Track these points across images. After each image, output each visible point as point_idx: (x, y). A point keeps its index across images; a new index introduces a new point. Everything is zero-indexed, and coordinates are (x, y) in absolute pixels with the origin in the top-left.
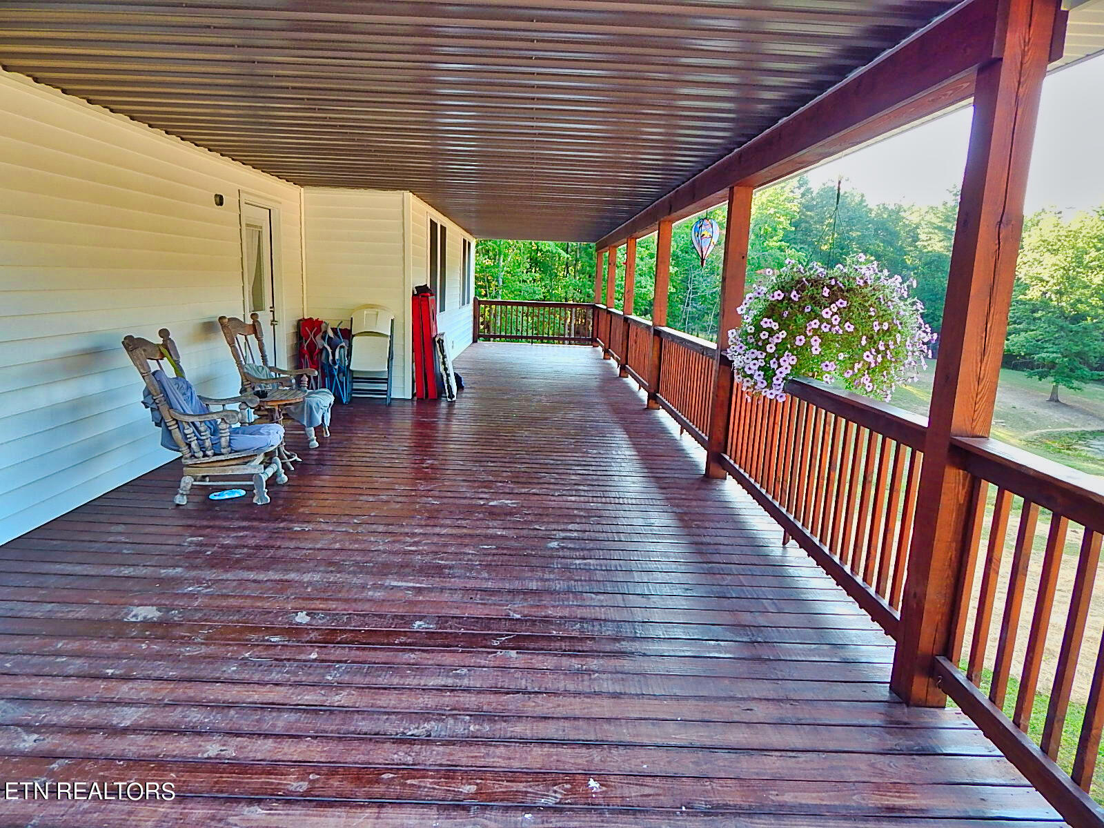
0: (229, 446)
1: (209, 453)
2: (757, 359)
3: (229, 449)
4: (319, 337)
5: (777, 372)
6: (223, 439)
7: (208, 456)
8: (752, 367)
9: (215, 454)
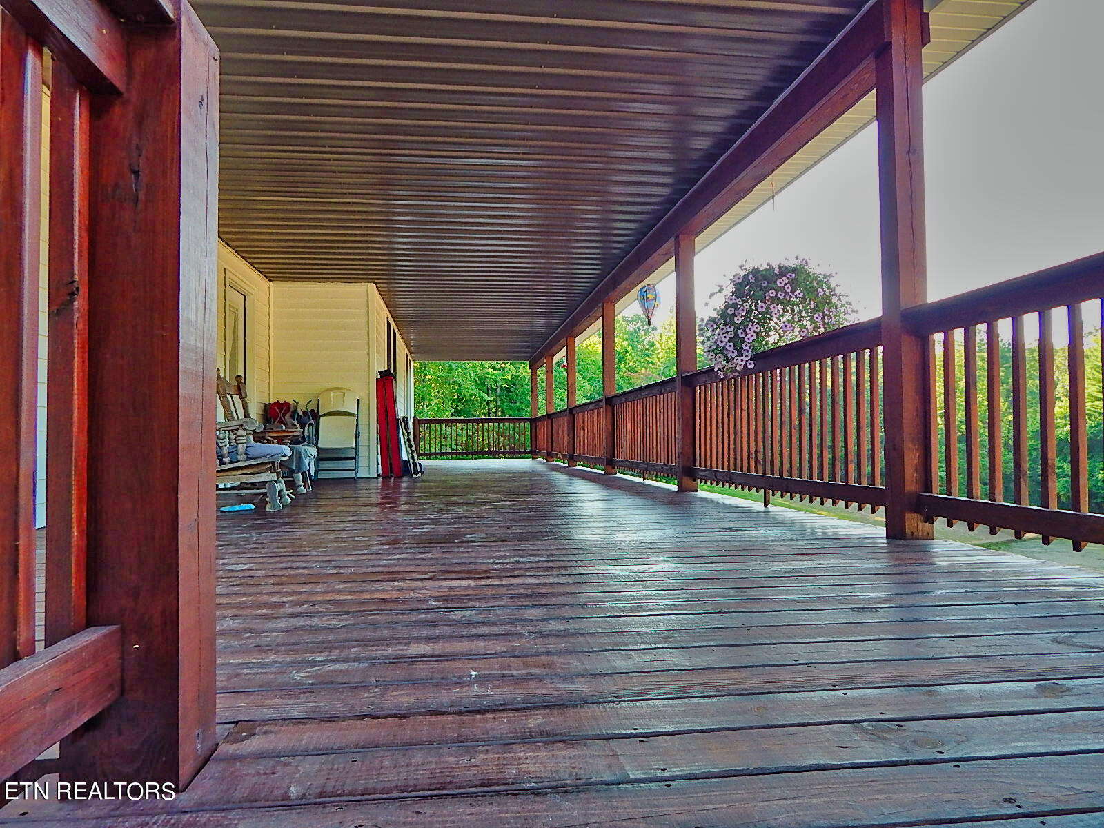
0: (246, 454)
1: (226, 460)
2: (727, 332)
3: (245, 456)
4: (287, 416)
5: (746, 339)
6: (240, 446)
7: (224, 463)
8: (723, 339)
9: (231, 462)
